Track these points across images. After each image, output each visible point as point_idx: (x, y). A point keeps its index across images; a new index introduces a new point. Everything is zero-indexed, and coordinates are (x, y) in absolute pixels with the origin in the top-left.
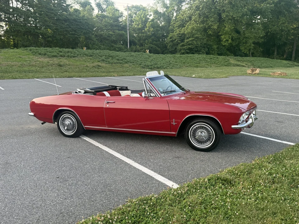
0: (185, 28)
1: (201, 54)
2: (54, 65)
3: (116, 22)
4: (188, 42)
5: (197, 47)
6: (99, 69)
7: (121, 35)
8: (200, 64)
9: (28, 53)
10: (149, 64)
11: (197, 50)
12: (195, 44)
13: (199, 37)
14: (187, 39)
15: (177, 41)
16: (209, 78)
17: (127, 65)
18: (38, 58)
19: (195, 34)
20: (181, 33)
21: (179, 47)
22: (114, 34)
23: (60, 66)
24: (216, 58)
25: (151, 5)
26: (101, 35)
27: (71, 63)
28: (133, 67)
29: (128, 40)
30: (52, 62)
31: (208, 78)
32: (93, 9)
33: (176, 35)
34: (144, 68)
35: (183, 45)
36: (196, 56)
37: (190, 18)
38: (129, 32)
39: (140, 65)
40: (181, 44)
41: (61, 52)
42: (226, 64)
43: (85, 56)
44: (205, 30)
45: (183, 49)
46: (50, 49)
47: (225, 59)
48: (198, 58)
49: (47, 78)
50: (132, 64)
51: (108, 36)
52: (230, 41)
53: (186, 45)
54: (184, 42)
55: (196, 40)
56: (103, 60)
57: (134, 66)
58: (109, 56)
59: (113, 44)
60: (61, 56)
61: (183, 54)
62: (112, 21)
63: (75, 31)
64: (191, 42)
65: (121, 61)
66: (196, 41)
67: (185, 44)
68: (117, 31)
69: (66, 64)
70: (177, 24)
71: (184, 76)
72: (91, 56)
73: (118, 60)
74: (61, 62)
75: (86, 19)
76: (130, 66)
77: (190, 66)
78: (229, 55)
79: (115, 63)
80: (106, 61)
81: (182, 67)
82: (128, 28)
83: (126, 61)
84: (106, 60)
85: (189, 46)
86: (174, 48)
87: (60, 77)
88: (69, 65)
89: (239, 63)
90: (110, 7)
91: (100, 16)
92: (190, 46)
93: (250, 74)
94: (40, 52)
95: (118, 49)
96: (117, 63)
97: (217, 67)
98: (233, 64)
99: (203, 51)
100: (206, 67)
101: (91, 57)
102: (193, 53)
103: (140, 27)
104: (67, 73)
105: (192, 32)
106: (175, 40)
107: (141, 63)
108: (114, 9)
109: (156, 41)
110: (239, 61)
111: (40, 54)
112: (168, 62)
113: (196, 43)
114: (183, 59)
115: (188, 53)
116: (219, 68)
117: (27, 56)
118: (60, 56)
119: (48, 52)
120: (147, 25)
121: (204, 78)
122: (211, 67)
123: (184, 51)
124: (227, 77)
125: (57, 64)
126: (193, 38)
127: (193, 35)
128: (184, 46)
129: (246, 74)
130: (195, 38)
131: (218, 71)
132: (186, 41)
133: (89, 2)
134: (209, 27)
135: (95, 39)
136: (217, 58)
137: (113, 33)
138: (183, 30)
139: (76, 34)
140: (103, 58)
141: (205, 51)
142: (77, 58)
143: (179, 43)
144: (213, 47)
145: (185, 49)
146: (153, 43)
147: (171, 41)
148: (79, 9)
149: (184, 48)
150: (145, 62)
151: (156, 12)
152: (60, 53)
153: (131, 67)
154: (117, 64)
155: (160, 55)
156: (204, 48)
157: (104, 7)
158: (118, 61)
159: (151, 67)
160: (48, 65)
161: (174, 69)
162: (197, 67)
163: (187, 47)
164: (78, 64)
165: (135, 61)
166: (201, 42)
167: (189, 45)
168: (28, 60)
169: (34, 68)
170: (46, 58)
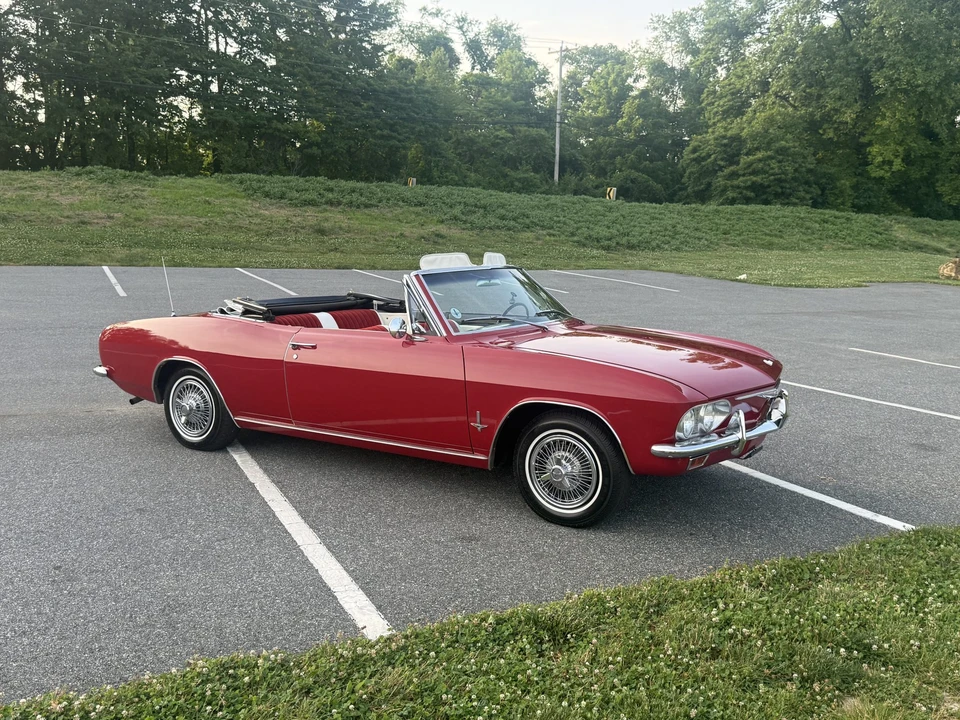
0: (745, 118)
1: (795, 205)
2: (303, 228)
3: (522, 99)
4: (750, 165)
5: (780, 181)
6: (439, 244)
7: (535, 142)
8: (781, 237)
9: (232, 191)
10: (605, 233)
11: (780, 190)
12: (776, 170)
13: (789, 148)
14: (747, 154)
15: (715, 160)
16: (796, 286)
17: (529, 234)
18: (259, 208)
19: (778, 140)
20: (729, 133)
21: (719, 181)
22: (514, 139)
23: (321, 232)
24: (843, 220)
25: (644, 45)
26: (471, 141)
27: (355, 224)
28: (547, 243)
29: (554, 156)
30: (299, 219)
31: (790, 286)
32: (457, 61)
33: (712, 142)
34: (584, 245)
35: (734, 175)
36: (775, 210)
37: (765, 86)
38: (561, 132)
39: (573, 235)
40: (727, 171)
41: (331, 190)
42: (876, 241)
43: (401, 203)
44: (813, 126)
45: (732, 186)
46: (301, 180)
47: (875, 226)
48: (777, 218)
49: (273, 267)
50: (545, 232)
51: (494, 145)
52: (898, 165)
53: (744, 175)
54: (738, 163)
55: (781, 157)
56: (456, 218)
57: (552, 238)
58: (476, 206)
59: (507, 170)
60: (330, 203)
61: (732, 202)
62: (508, 98)
63: (392, 127)
64: (761, 165)
65: (512, 223)
66: (779, 162)
67: (741, 172)
68: (523, 129)
69: (341, 228)
70: (718, 105)
71: (710, 276)
72: (421, 204)
73: (503, 218)
74: (327, 220)
75: (428, 92)
76: (538, 239)
77: (745, 243)
78: (897, 212)
79: (490, 228)
80: (465, 222)
81: (718, 244)
82: (558, 118)
83: (527, 221)
84: (464, 218)
85: (755, 179)
86: (702, 184)
87: (313, 267)
88: (349, 232)
89: (926, 240)
90: (507, 53)
91: (476, 83)
92: (757, 179)
93: (949, 277)
94: (267, 189)
95: (520, 185)
96: (498, 227)
97: (844, 249)
98: (904, 242)
99: (802, 194)
100: (803, 250)
101: (420, 209)
102: (766, 202)
103: (600, 115)
104: (338, 255)
105: (766, 131)
106: (709, 156)
107: (578, 229)
108: (520, 59)
109: (651, 161)
110: (925, 232)
111: (267, 195)
112: (669, 228)
113: (780, 168)
114: (723, 221)
115: (748, 201)
116: (849, 253)
117: (230, 199)
118: (326, 203)
119: (291, 188)
120: (626, 108)
121: (777, 285)
122: (821, 249)
123: (735, 195)
124: (859, 286)
125: (311, 226)
126: (769, 153)
127: (769, 144)
128: (739, 176)
129: (936, 279)
130: (777, 152)
131: (842, 262)
132: (744, 160)
133: (445, 39)
134: (827, 118)
135: (450, 154)
136: (848, 219)
137: (509, 135)
138: (736, 126)
139: (395, 138)
140: (457, 211)
141: (808, 196)
142: (375, 211)
143: (721, 168)
144: (838, 184)
145: (738, 187)
146: (642, 166)
147: (694, 160)
148: (413, 58)
149: (735, 182)
150: (591, 226)
151: (659, 68)
152: (326, 193)
153: (540, 242)
154: (497, 232)
155: (644, 207)
156: (806, 187)
157: (491, 52)
158: (500, 223)
159: (606, 243)
160: (286, 229)
161: (686, 251)
162: (770, 246)
163: (747, 181)
164: (377, 228)
165: (559, 222)
166: (797, 166)
167: (755, 173)
168: (229, 213)
169: (243, 235)
170: (284, 208)
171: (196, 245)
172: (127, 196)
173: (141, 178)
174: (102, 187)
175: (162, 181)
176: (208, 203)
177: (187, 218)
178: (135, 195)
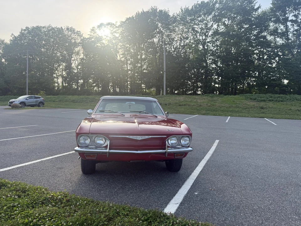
2: (257, 107)
9: (242, 98)
18: (248, 102)
23: (262, 108)
27: (275, 106)
41: (272, 97)
46: (263, 95)
60: (270, 101)
74: (266, 105)
87: (252, 117)
88: (271, 108)
94: (252, 97)
117: (240, 100)
119: (259, 97)
125: (260, 107)
142: (284, 103)
152: (269, 98)
160: (251, 107)
164: (282, 107)
168: (238, 103)
169: (238, 109)
170: (254, 102)
171: (223, 111)
172: (214, 100)
173: (220, 96)
174: (209, 98)
175: (225, 97)
176: (234, 101)
177: (226, 105)
178: (216, 100)
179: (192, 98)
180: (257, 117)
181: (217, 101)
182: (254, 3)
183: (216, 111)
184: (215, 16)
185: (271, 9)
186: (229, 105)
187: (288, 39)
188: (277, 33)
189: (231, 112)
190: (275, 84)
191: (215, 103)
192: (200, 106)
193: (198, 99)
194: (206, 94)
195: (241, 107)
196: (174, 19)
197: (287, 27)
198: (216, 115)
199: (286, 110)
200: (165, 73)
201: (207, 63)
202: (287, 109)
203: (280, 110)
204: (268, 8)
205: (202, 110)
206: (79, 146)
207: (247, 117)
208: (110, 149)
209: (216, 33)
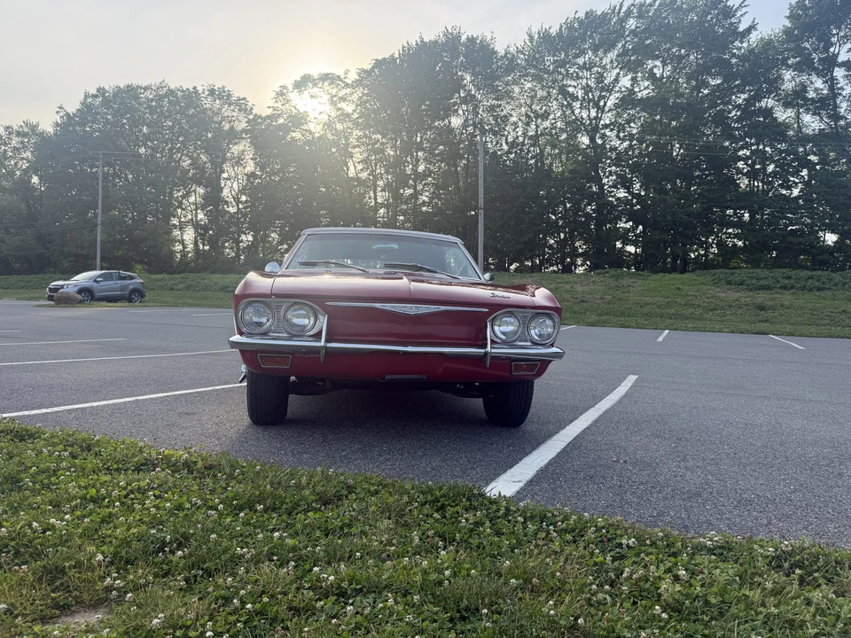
2: (747, 305)
9: (703, 281)
18: (719, 292)
23: (761, 308)
27: (799, 302)
30: (747, 299)
41: (789, 278)
60: (784, 287)
69: (782, 305)
74: (773, 300)
87: (732, 332)
88: (788, 308)
111: (729, 283)
117: (698, 286)
118: (781, 288)
119: (753, 277)
125: (754, 304)
142: (826, 293)
160: (731, 306)
164: (820, 305)
168: (692, 295)
169: (692, 310)
170: (739, 291)
171: (648, 315)
172: (623, 286)
173: (641, 275)
174: (610, 280)
175: (654, 276)
176: (679, 289)
177: (656, 299)
178: (629, 286)
179: (558, 281)
180: (748, 332)
181: (632, 289)
182: (738, 15)
183: (629, 316)
184: (624, 53)
185: (787, 32)
186: (666, 300)
187: (836, 117)
188: (806, 99)
189: (670, 318)
190: (800, 243)
191: (624, 293)
192: (583, 301)
193: (576, 283)
194: (600, 271)
195: (699, 306)
196: (510, 63)
197: (832, 82)
198: (628, 327)
199: (832, 312)
200: (482, 212)
201: (601, 186)
202: (836, 311)
203: (813, 315)
204: (777, 31)
205: (588, 313)
206: (241, 334)
207: (720, 332)
208: (327, 341)
209: (628, 100)
